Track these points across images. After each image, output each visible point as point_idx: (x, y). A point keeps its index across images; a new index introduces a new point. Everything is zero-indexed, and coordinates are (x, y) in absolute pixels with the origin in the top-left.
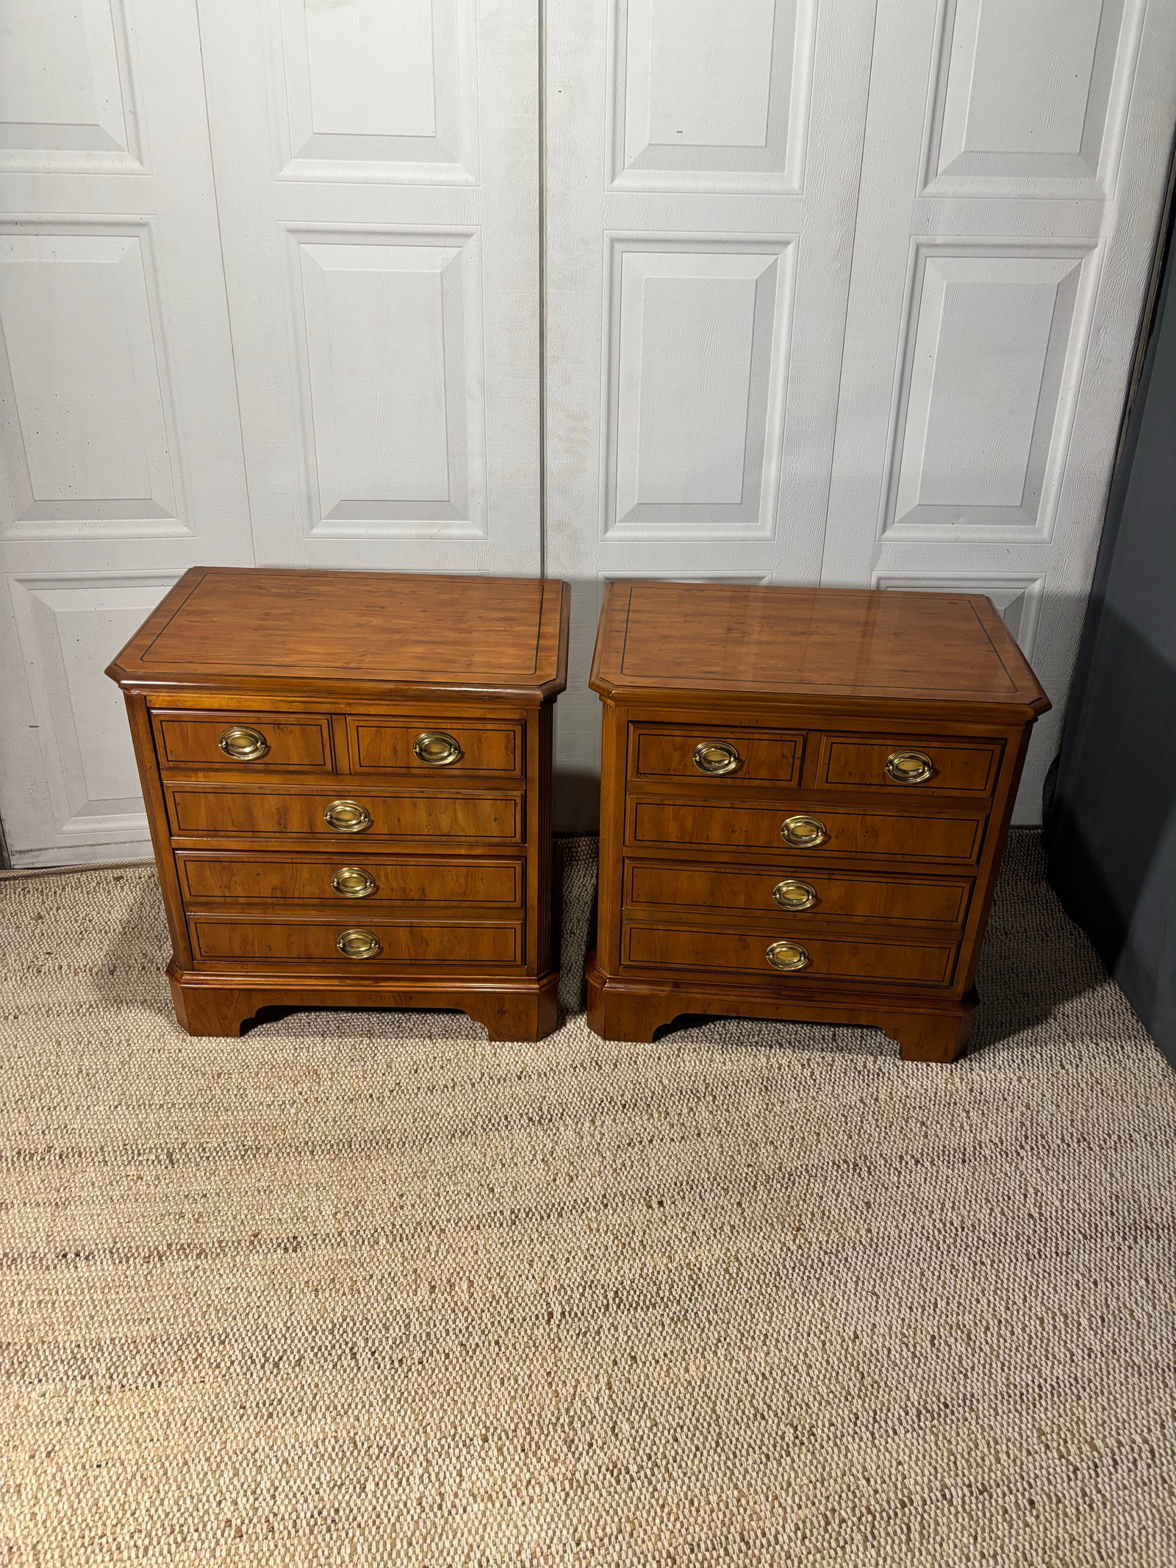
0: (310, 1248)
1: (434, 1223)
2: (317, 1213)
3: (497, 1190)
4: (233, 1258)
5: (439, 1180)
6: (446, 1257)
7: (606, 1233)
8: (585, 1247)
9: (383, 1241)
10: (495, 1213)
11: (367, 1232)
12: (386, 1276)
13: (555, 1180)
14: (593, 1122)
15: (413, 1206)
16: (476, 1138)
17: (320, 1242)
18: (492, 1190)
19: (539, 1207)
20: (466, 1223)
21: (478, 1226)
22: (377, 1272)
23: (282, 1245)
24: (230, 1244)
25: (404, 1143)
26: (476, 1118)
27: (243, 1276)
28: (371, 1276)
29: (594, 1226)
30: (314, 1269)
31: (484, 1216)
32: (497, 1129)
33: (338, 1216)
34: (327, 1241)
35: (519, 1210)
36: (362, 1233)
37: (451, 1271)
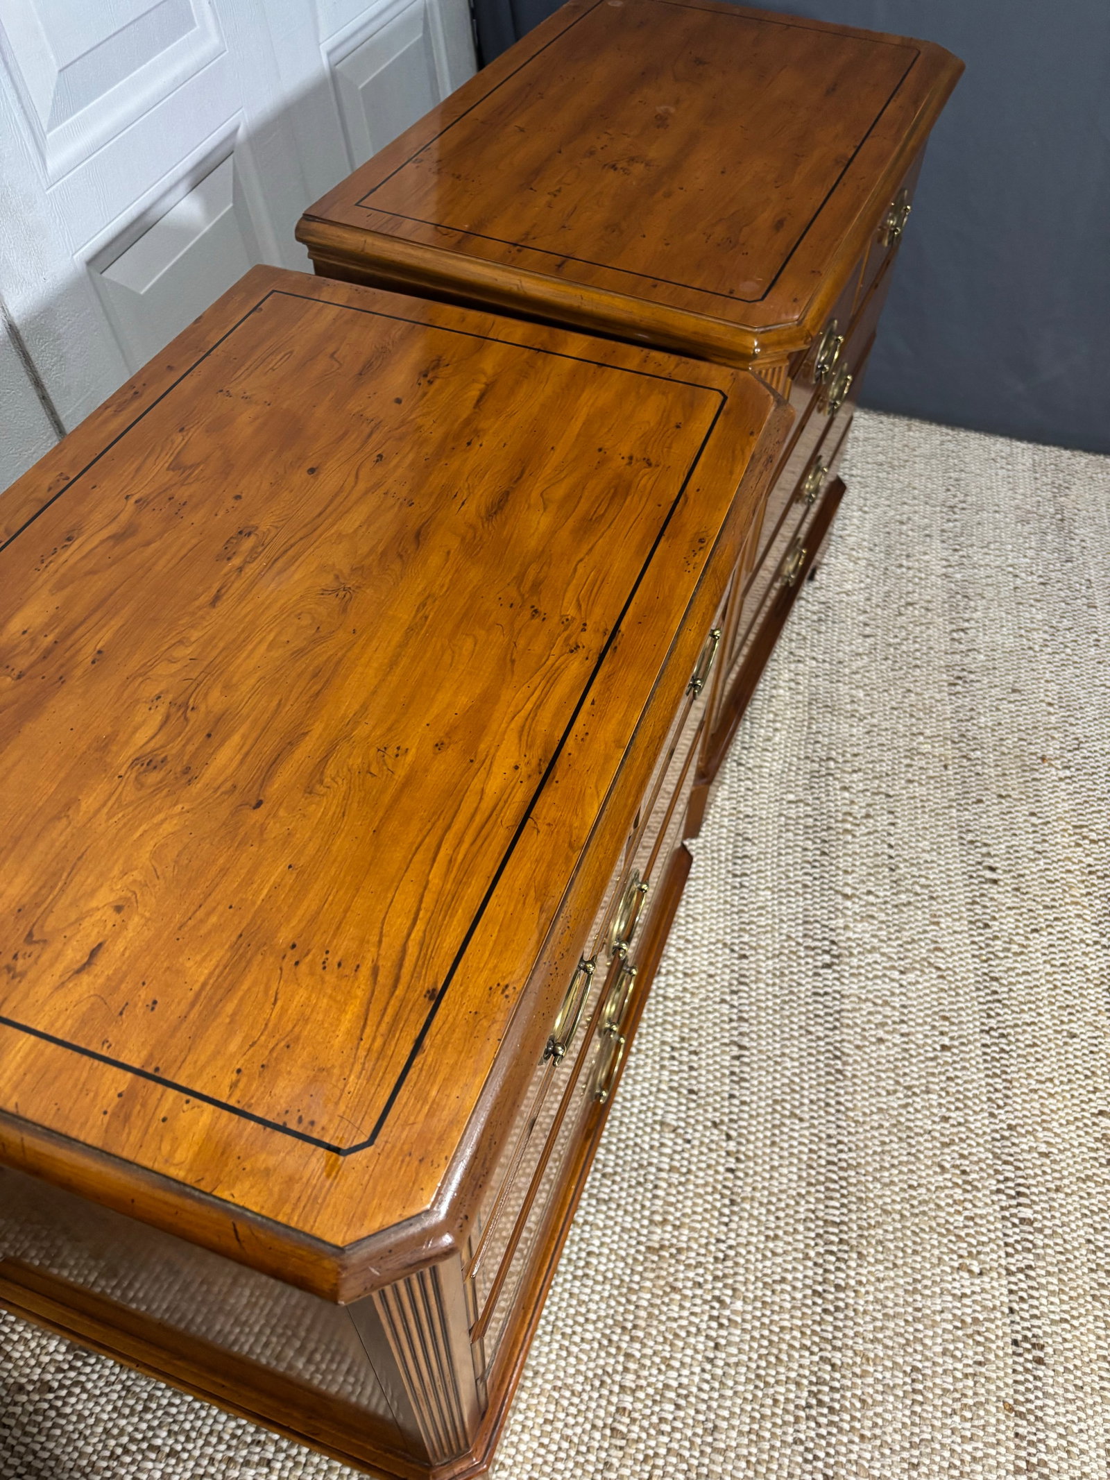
0: (1036, 1322)
1: (998, 1136)
2: (967, 1301)
3: (946, 1041)
4: (1049, 1450)
5: (917, 1111)
6: (1057, 1135)
7: (1027, 938)
8: (1049, 969)
9: (1027, 1213)
10: (985, 1054)
11: (1010, 1232)
12: (1089, 1221)
13: (938, 969)
14: (846, 896)
15: (962, 1156)
16: (849, 1042)
17: (1025, 1306)
18: (944, 1048)
19: (981, 1000)
20: (999, 1095)
21: (1005, 1080)
22: (1082, 1232)
23: (1029, 1366)
24: (1023, 1454)
25: (840, 1142)
26: (810, 1033)
27: (1085, 1437)
28: (1089, 1241)
29: (1015, 948)
30: (1076, 1323)
31: (987, 1069)
32: (839, 1012)
33: (976, 1270)
34: (1024, 1295)
35: (983, 1024)
36: (1011, 1240)
37: (1082, 1133)
